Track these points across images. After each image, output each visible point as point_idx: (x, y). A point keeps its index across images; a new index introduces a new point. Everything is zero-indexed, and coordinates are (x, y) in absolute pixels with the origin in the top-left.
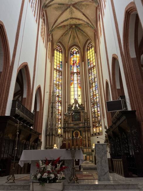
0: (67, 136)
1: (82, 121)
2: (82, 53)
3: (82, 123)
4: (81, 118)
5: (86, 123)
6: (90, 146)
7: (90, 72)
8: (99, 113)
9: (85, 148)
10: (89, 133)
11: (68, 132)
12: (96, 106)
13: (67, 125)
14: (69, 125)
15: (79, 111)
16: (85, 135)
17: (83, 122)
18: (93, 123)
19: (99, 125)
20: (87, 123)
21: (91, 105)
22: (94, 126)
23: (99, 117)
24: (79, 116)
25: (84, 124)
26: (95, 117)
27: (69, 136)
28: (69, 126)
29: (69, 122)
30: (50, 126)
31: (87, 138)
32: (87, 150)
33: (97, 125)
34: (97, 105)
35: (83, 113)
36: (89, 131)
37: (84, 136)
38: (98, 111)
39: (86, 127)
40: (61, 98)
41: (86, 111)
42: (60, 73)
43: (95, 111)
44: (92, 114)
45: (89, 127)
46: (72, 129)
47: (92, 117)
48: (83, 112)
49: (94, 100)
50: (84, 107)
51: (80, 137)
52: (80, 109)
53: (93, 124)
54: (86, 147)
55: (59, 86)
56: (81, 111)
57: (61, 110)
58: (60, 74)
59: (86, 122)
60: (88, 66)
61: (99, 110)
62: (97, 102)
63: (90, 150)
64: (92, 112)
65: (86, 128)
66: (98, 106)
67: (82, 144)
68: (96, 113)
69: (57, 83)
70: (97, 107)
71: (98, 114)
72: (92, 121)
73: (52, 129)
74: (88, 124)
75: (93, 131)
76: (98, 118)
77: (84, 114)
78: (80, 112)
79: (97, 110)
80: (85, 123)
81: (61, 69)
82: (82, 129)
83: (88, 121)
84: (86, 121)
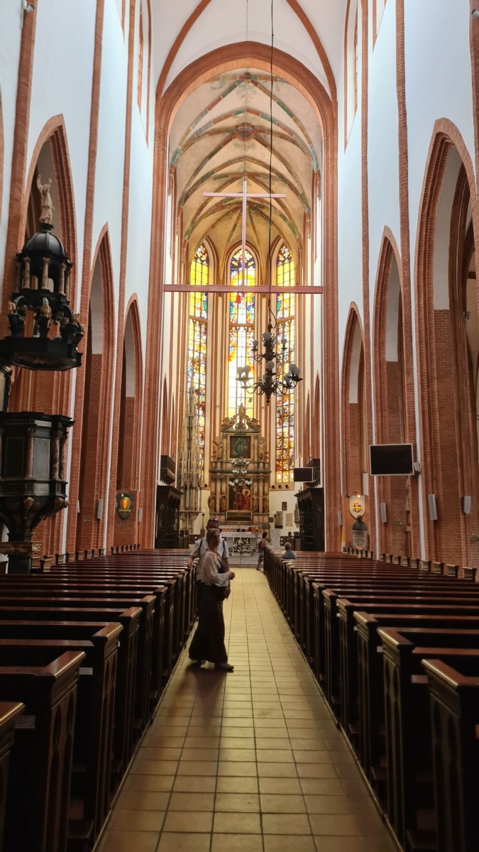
0: (219, 489)
1: (254, 458)
2: (264, 271)
3: (253, 462)
4: (252, 451)
5: (261, 464)
6: (266, 509)
7: (281, 330)
8: (292, 439)
9: (256, 515)
10: (266, 484)
11: (221, 480)
12: (286, 424)
13: (219, 465)
14: (224, 464)
15: (248, 435)
16: (258, 489)
17: (256, 460)
18: (277, 460)
19: (289, 468)
20: (264, 464)
21: (276, 418)
22: (277, 468)
23: (292, 450)
24: (246, 447)
25: (256, 465)
26: (282, 448)
27: (224, 490)
28: (224, 467)
29: (225, 459)
30: (186, 470)
31: (261, 494)
32: (261, 518)
33: (286, 467)
34: (289, 421)
35: (256, 440)
36: (266, 479)
37: (256, 490)
38: (290, 436)
39: (261, 472)
40: (205, 395)
41: (263, 435)
42: (203, 326)
43: (283, 433)
44: (276, 439)
45: (267, 473)
46: (230, 475)
47: (276, 446)
48: (256, 438)
49: (283, 406)
50: (260, 426)
51: (247, 492)
52: (251, 430)
53: (277, 462)
54: (258, 512)
55: (199, 365)
56: (252, 435)
57: (204, 427)
58: (203, 329)
59: (262, 461)
60: (277, 311)
61: (292, 433)
62: (289, 413)
63: (266, 519)
64: (276, 435)
65: (261, 474)
66: (292, 424)
67: (249, 505)
68: (286, 440)
69: (195, 357)
70: (290, 426)
71: (289, 443)
72: (276, 455)
73: (189, 476)
74: (266, 465)
75: (276, 478)
76: (289, 453)
77: (259, 443)
78: (250, 437)
79: (289, 433)
80: (258, 463)
81: (204, 315)
82: (252, 475)
83: (266, 458)
84: (261, 459)
